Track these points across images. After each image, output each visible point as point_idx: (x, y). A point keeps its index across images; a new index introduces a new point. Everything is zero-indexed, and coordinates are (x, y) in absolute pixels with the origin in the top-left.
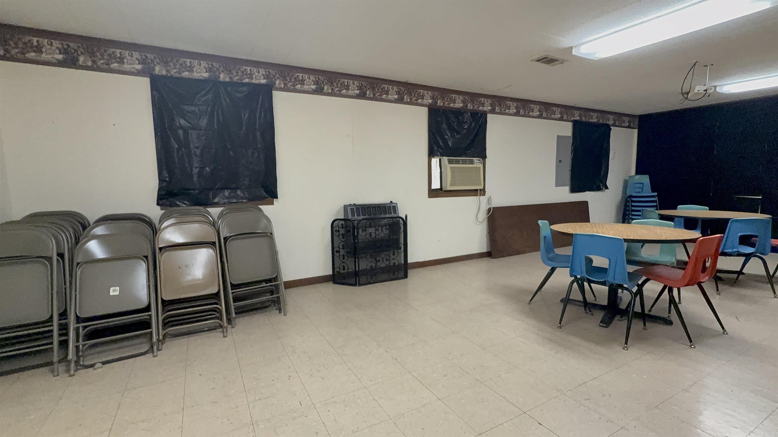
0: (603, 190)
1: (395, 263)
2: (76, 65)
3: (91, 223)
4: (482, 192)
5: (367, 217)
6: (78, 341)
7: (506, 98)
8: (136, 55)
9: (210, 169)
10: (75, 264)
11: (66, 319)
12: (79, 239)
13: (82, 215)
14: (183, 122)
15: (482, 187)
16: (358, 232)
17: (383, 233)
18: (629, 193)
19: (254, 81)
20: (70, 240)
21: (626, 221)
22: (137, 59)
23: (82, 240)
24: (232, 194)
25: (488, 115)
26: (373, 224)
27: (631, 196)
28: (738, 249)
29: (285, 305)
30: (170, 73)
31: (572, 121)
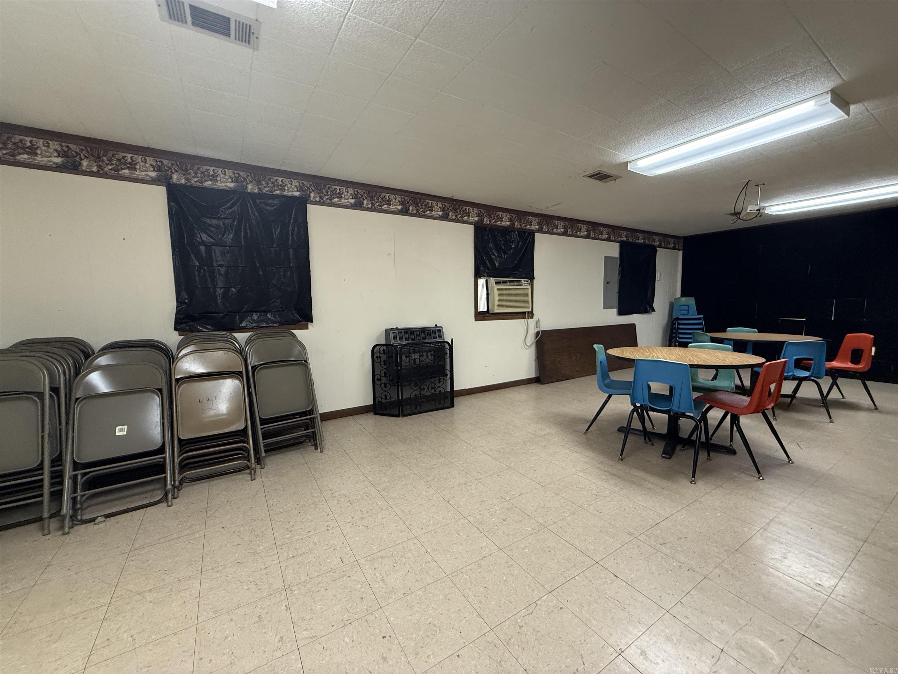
0: (650, 312)
1: (440, 391)
2: (78, 169)
3: (96, 351)
4: (531, 314)
5: (410, 341)
6: (75, 491)
7: (553, 217)
8: (150, 161)
9: (236, 290)
10: (73, 399)
11: (61, 465)
12: (80, 369)
13: (85, 342)
14: (205, 237)
15: (530, 310)
16: (401, 358)
17: (428, 359)
18: (674, 316)
19: (286, 193)
20: (67, 373)
21: (673, 344)
22: (151, 165)
23: (83, 372)
24: (262, 318)
25: (535, 234)
26: (417, 349)
27: (678, 319)
28: (793, 373)
29: (322, 441)
30: (190, 182)
31: (619, 242)
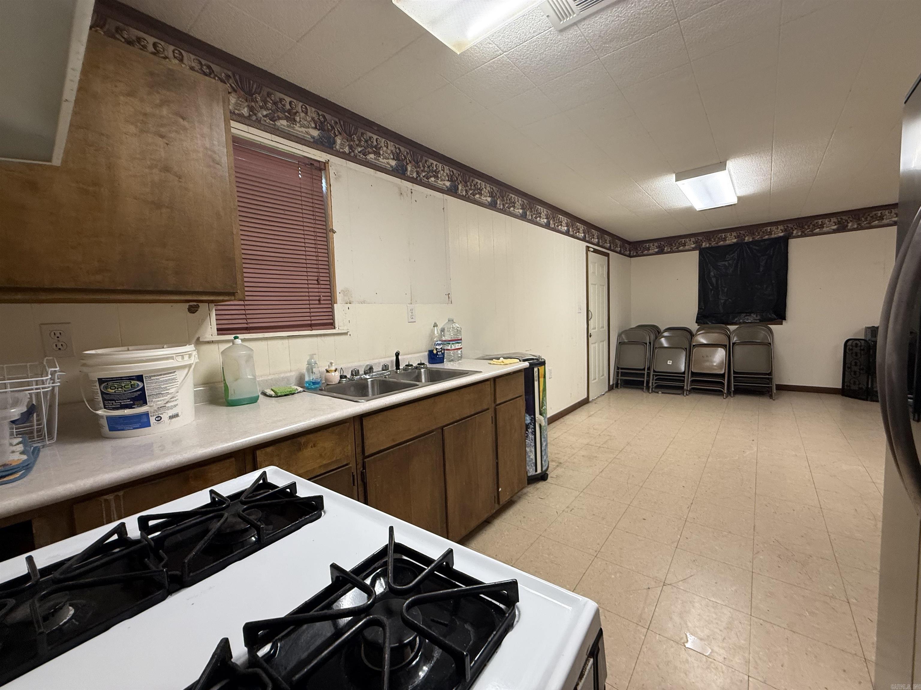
3: (662, 331)
9: (732, 300)
10: (655, 347)
11: (650, 370)
12: (657, 337)
13: (658, 327)
14: (716, 272)
20: (654, 337)
22: (693, 242)
24: (747, 317)
30: (712, 245)
